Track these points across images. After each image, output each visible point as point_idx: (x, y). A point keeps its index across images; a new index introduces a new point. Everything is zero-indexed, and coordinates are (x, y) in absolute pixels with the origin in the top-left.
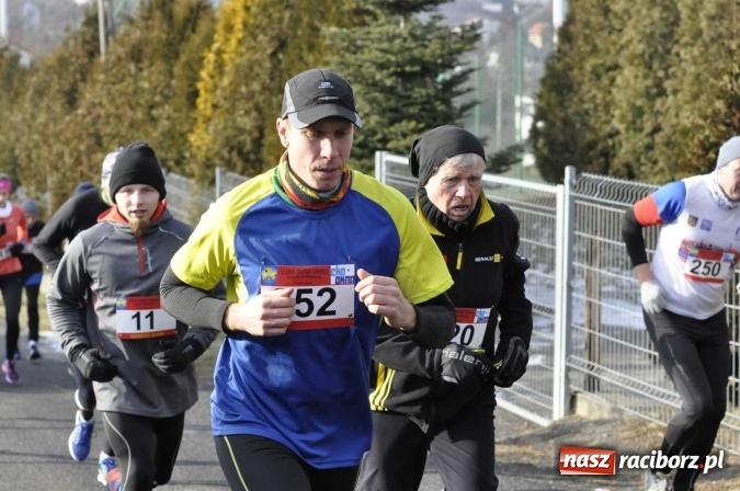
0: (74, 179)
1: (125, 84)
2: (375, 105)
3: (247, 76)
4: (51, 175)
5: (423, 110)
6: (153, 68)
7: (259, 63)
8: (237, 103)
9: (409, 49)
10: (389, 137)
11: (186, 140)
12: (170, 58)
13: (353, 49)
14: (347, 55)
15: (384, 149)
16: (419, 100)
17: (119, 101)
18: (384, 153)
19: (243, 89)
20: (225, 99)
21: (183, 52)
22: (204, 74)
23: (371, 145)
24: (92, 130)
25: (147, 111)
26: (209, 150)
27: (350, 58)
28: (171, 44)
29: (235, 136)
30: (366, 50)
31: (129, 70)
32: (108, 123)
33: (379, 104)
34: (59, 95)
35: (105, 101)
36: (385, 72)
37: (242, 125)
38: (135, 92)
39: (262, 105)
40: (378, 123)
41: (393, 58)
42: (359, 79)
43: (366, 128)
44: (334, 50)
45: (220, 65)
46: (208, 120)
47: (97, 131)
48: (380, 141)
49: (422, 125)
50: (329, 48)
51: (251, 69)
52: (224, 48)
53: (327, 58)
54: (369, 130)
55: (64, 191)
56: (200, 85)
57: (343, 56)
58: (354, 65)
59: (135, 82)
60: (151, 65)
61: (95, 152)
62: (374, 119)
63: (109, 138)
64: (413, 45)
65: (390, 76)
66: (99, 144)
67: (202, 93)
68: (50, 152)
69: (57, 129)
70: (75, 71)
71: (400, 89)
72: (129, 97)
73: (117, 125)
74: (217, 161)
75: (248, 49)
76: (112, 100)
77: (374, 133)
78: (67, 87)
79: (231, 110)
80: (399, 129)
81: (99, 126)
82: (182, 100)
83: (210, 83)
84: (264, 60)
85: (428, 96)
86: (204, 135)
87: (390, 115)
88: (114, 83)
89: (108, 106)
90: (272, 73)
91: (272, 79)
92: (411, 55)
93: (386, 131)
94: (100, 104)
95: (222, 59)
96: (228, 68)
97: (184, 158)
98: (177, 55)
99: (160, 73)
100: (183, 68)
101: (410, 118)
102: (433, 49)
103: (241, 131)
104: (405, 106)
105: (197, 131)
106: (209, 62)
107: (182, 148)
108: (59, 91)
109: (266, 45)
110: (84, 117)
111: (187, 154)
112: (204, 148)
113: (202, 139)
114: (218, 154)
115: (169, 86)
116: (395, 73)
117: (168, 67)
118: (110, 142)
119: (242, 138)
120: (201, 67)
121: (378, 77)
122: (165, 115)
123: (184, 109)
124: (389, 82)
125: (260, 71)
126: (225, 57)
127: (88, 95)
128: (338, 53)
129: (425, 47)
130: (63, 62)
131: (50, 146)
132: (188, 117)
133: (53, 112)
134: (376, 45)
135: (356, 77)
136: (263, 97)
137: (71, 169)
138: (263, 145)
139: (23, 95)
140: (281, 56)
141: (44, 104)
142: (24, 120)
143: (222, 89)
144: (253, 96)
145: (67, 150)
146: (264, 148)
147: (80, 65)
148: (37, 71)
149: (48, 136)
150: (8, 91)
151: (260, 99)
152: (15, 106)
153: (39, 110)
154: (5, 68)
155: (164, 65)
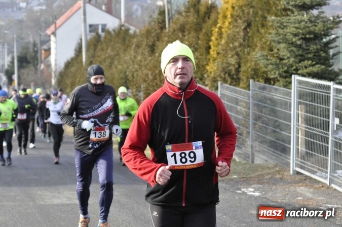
0: (153, 86)
2: (292, 53)
3: (233, 39)
4: (143, 84)
5: (315, 55)
6: (190, 35)
7: (238, 32)
8: (228, 51)
9: (308, 27)
10: (299, 68)
11: (205, 69)
12: (198, 31)
13: (282, 27)
14: (280, 29)
15: (297, 74)
16: (313, 51)
18: (296, 76)
19: (231, 45)
20: (223, 50)
21: (204, 28)
22: (213, 38)
23: (290, 72)
26: (215, 74)
27: (281, 31)
28: (199, 24)
29: (227, 67)
30: (288, 28)
31: (179, 36)
33: (294, 52)
34: (147, 47)
36: (297, 38)
37: (230, 62)
39: (239, 53)
40: (294, 61)
41: (301, 31)
42: (285, 41)
43: (288, 64)
44: (274, 27)
45: (220, 34)
46: (214, 60)
48: (294, 70)
49: (314, 63)
50: (272, 26)
51: (235, 36)
52: (222, 26)
53: (270, 31)
54: (290, 65)
55: (149, 92)
56: (211, 43)
57: (277, 31)
58: (282, 34)
60: (189, 34)
62: (292, 60)
64: (310, 25)
65: (299, 39)
67: (212, 47)
68: (142, 74)
69: (146, 62)
70: (154, 37)
71: (304, 46)
74: (219, 79)
75: (233, 27)
77: (292, 66)
78: (150, 44)
79: (226, 55)
80: (304, 64)
82: (203, 50)
83: (216, 42)
84: (241, 32)
85: (317, 49)
86: (213, 66)
87: (300, 58)
90: (244, 37)
91: (244, 41)
92: (309, 30)
93: (297, 65)
95: (221, 31)
96: (225, 35)
97: (204, 77)
98: (201, 30)
99: (193, 37)
100: (203, 35)
101: (308, 59)
102: (319, 27)
103: (230, 64)
104: (306, 53)
105: (210, 65)
106: (215, 32)
107: (203, 72)
108: (146, 45)
109: (241, 25)
110: (158, 57)
111: (205, 76)
112: (213, 73)
113: (212, 68)
114: (219, 75)
115: (197, 43)
116: (302, 38)
117: (197, 35)
119: (230, 68)
120: (212, 35)
121: (294, 40)
122: (196, 57)
123: (204, 54)
124: (299, 42)
125: (239, 37)
126: (223, 30)
127: (160, 47)
128: (276, 29)
129: (316, 26)
130: (148, 33)
131: (142, 71)
132: (206, 58)
133: (144, 55)
134: (293, 25)
135: (284, 40)
136: (240, 49)
137: (152, 81)
138: (240, 71)
139: (130, 47)
140: (248, 30)
141: (140, 51)
142: (131, 59)
143: (222, 45)
144: (235, 48)
145: (150, 73)
146: (241, 73)
147: (156, 33)
148: (137, 36)
149: (142, 66)
150: (124, 45)
151: (238, 50)
152: (127, 53)
153: (138, 54)
154: (122, 35)
155: (195, 34)
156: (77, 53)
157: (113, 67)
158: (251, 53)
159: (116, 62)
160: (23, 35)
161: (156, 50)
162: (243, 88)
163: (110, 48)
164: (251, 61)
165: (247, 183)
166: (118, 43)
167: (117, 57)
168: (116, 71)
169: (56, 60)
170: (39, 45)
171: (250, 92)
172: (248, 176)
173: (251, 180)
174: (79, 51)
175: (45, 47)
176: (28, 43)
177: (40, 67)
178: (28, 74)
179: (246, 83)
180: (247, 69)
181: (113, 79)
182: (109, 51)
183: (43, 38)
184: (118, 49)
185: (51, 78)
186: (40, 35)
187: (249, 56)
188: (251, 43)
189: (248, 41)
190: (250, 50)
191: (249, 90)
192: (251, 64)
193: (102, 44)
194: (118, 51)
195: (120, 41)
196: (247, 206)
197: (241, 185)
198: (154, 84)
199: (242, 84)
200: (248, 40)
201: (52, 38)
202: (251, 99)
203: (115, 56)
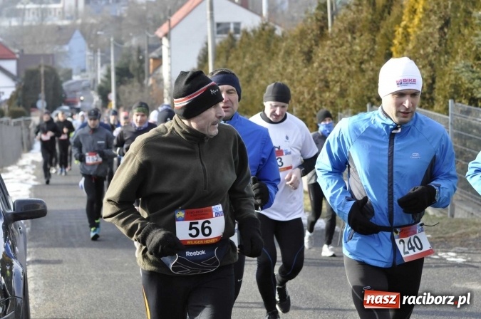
0: (311, 109)
1: (344, 47)
3: (424, 43)
4: (296, 106)
6: (363, 37)
7: (432, 34)
8: (417, 60)
12: (374, 31)
17: (340, 59)
19: (422, 52)
21: (382, 27)
22: (396, 42)
24: (322, 77)
25: (358, 65)
28: (374, 22)
31: (347, 38)
32: (333, 73)
34: (301, 55)
35: (331, 59)
38: (351, 53)
39: (433, 62)
45: (406, 36)
47: (325, 77)
50: (479, 25)
51: (427, 38)
52: (409, 24)
53: (476, 32)
55: (304, 117)
56: (393, 49)
59: (351, 46)
60: (361, 35)
61: (324, 91)
63: (334, 83)
66: (328, 87)
67: (395, 54)
68: (295, 91)
69: (300, 76)
70: (311, 40)
72: (347, 56)
73: (339, 75)
75: (425, 25)
76: (336, 58)
78: (306, 49)
81: (327, 75)
82: (382, 58)
83: (400, 47)
84: (435, 33)
88: (337, 47)
89: (333, 62)
90: (440, 41)
91: (440, 45)
94: (328, 60)
95: (408, 32)
96: (413, 37)
98: (378, 29)
99: (367, 41)
100: (382, 38)
106: (399, 34)
108: (300, 52)
109: (436, 23)
110: (317, 69)
115: (373, 49)
117: (373, 37)
118: (334, 85)
120: (394, 37)
122: (371, 68)
125: (433, 40)
126: (410, 30)
127: (320, 55)
130: (303, 34)
131: (295, 87)
133: (297, 65)
136: (434, 57)
137: (308, 102)
138: (435, 88)
139: (277, 54)
140: (446, 30)
141: (291, 60)
142: (278, 70)
143: (408, 51)
144: (428, 56)
145: (306, 90)
146: (436, 90)
147: (314, 35)
148: (287, 39)
149: (294, 81)
150: (267, 52)
151: (432, 58)
152: (272, 62)
153: (288, 65)
154: (265, 37)
155: (370, 36)
156: (201, 63)
157: (253, 82)
158: (450, 63)
159: (257, 76)
160: (123, 38)
161: (314, 58)
162: (439, 112)
163: (248, 56)
164: (450, 74)
165: (445, 244)
166: (259, 49)
167: (258, 68)
168: (258, 88)
169: (170, 73)
170: (146, 52)
171: (449, 118)
172: (447, 235)
173: (451, 241)
174: (204, 59)
175: (154, 54)
176: (130, 48)
177: (148, 81)
178: (130, 93)
179: (442, 105)
180: (445, 85)
181: (253, 98)
182: (246, 60)
183: (151, 42)
184: (259, 57)
185: (163, 98)
186: (148, 37)
187: (447, 66)
188: (450, 48)
189: (445, 46)
190: (448, 59)
191: (448, 115)
192: (450, 78)
193: (236, 50)
194: (259, 60)
195: (262, 46)
196: (447, 277)
197: (438, 247)
198: (312, 106)
199: (436, 107)
200: (446, 44)
201: (165, 41)
202: (450, 127)
203: (255, 67)
